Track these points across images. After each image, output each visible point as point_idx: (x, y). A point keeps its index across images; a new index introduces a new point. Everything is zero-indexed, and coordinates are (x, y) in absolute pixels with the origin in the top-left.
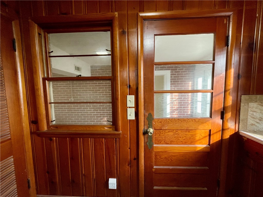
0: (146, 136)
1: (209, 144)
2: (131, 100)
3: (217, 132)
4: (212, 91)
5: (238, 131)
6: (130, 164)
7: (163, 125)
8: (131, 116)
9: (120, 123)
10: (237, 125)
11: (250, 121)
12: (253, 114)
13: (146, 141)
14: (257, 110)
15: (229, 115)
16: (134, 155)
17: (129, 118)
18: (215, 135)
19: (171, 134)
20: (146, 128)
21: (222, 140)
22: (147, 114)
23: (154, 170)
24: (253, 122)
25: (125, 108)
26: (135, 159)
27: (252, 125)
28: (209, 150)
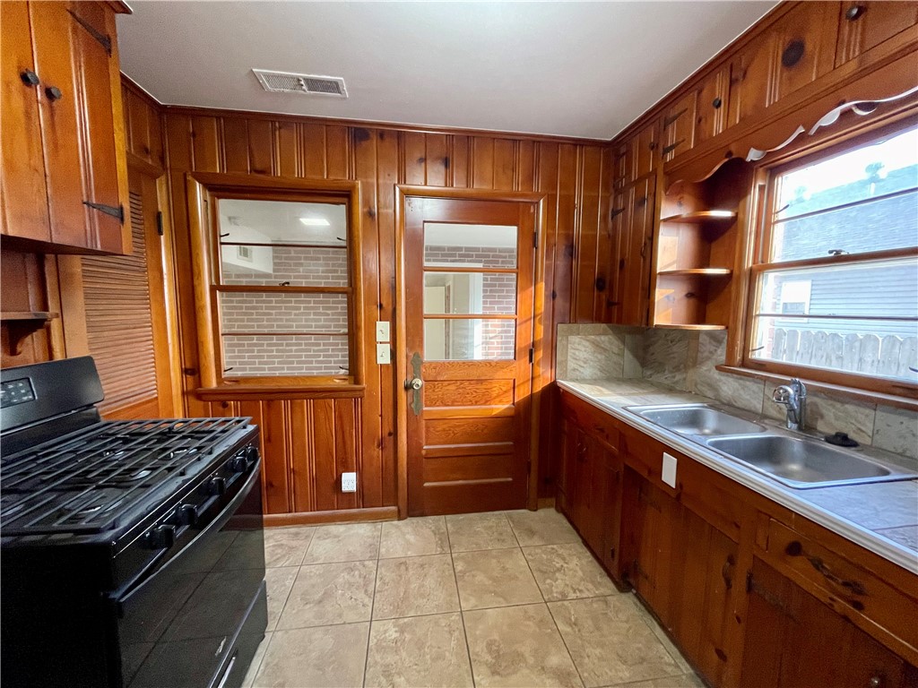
0: (411, 391)
1: (513, 404)
2: (383, 329)
3: (523, 383)
4: (516, 317)
5: (555, 381)
6: (381, 444)
7: (439, 373)
8: (383, 357)
9: (364, 370)
10: (553, 370)
11: (571, 364)
12: (574, 354)
13: (410, 401)
14: (579, 347)
15: (539, 355)
16: (388, 428)
17: (380, 361)
18: (522, 387)
19: (452, 387)
20: (409, 380)
21: (532, 395)
22: (411, 354)
23: (424, 452)
24: (576, 366)
25: (373, 345)
26: (390, 434)
27: (574, 370)
28: (512, 413)
